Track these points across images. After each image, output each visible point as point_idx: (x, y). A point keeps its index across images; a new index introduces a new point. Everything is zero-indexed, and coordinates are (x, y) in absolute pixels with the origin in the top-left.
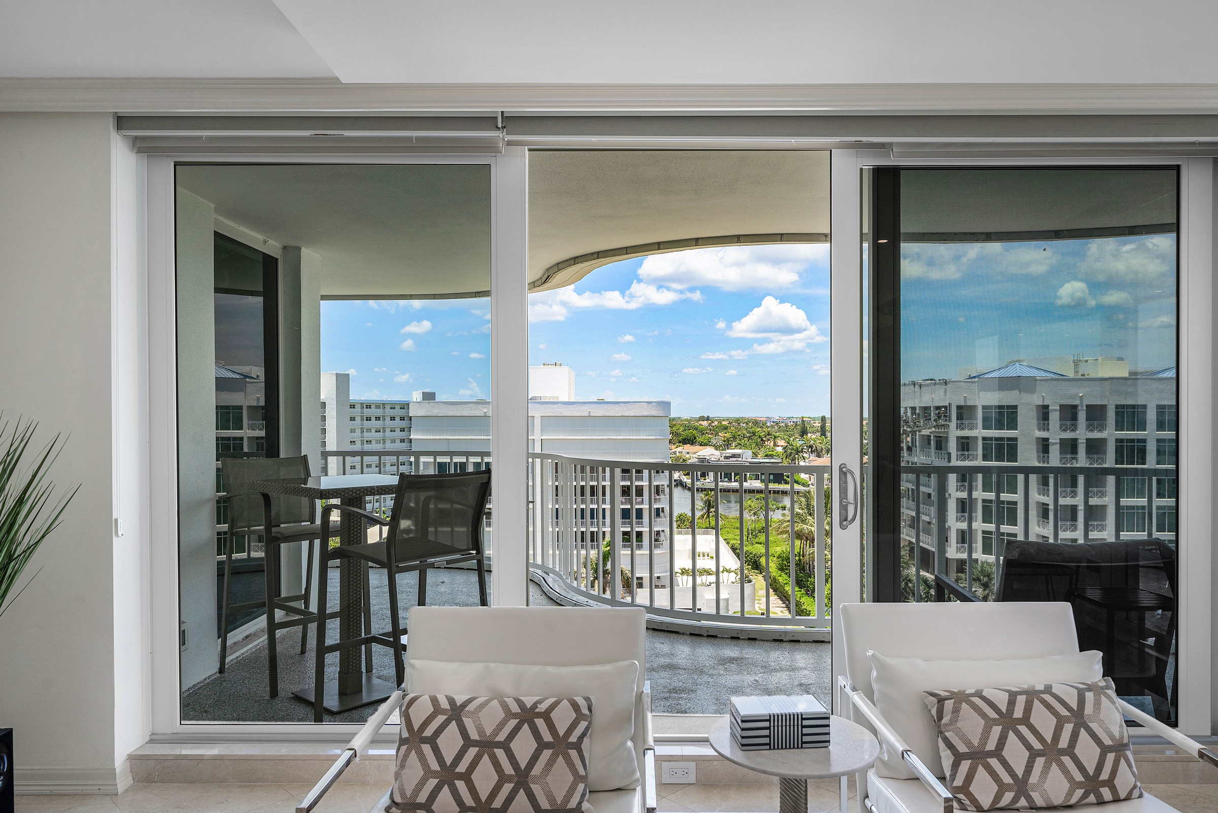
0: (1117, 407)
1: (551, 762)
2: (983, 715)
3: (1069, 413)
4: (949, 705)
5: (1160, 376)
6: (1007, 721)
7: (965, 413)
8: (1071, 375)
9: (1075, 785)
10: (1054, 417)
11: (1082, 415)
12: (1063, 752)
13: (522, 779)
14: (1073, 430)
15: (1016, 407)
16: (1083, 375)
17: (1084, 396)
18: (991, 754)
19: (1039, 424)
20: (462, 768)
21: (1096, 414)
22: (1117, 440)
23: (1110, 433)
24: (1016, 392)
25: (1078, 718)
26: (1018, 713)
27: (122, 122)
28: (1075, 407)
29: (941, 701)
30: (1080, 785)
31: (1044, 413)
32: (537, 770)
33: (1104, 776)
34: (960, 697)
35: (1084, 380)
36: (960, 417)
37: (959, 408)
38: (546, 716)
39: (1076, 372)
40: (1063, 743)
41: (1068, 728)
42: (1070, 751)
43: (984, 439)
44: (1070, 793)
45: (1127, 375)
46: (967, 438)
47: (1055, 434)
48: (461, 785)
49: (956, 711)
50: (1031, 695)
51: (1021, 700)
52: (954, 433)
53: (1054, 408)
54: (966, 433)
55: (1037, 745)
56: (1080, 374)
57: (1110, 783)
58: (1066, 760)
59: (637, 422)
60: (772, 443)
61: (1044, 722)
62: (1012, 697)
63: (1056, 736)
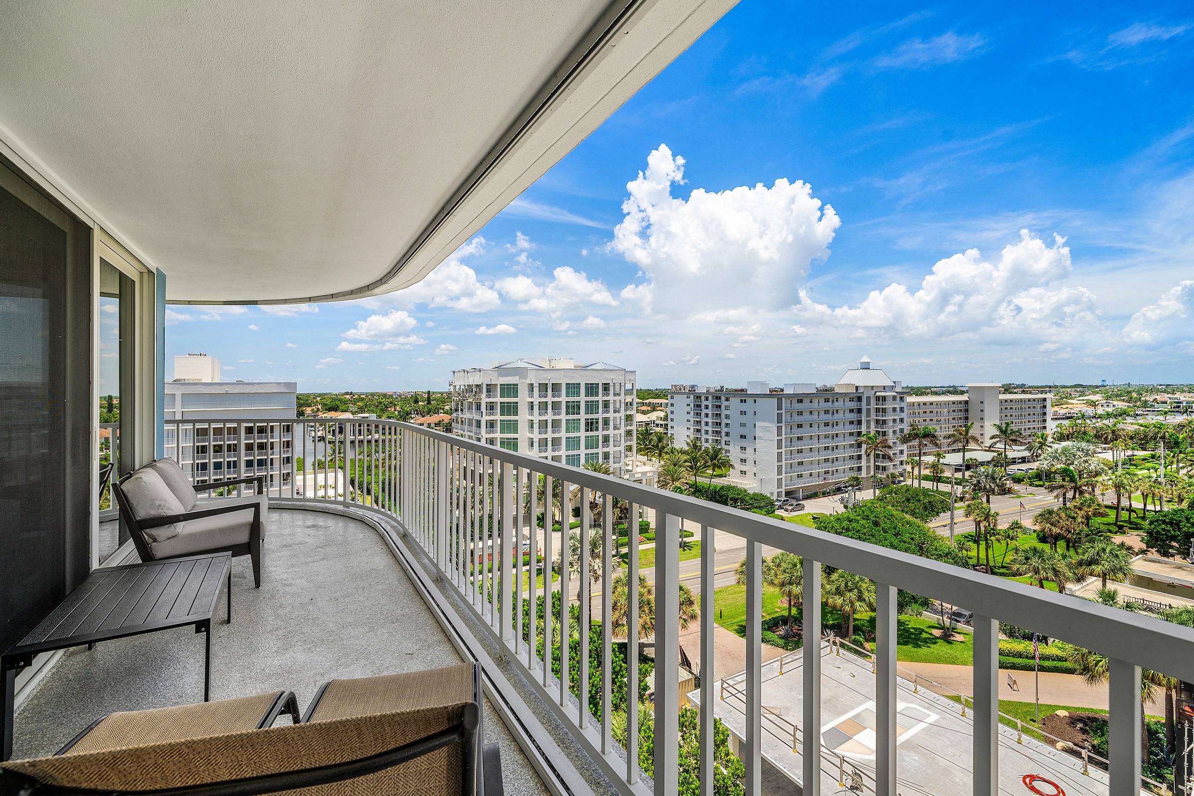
0: (567, 384)
3: (543, 387)
5: (590, 368)
7: (490, 388)
8: (547, 367)
10: (536, 390)
11: (549, 389)
14: (545, 397)
16: (553, 367)
17: (550, 378)
19: (529, 394)
21: (556, 387)
22: (567, 402)
23: (563, 399)
24: (518, 377)
28: (547, 384)
35: (553, 370)
36: (488, 391)
37: (487, 385)
39: (549, 366)
43: (501, 403)
45: (573, 368)
46: (493, 403)
47: (536, 400)
52: (484, 399)
53: (536, 385)
54: (491, 400)
56: (551, 366)
59: (268, 396)
60: (393, 409)
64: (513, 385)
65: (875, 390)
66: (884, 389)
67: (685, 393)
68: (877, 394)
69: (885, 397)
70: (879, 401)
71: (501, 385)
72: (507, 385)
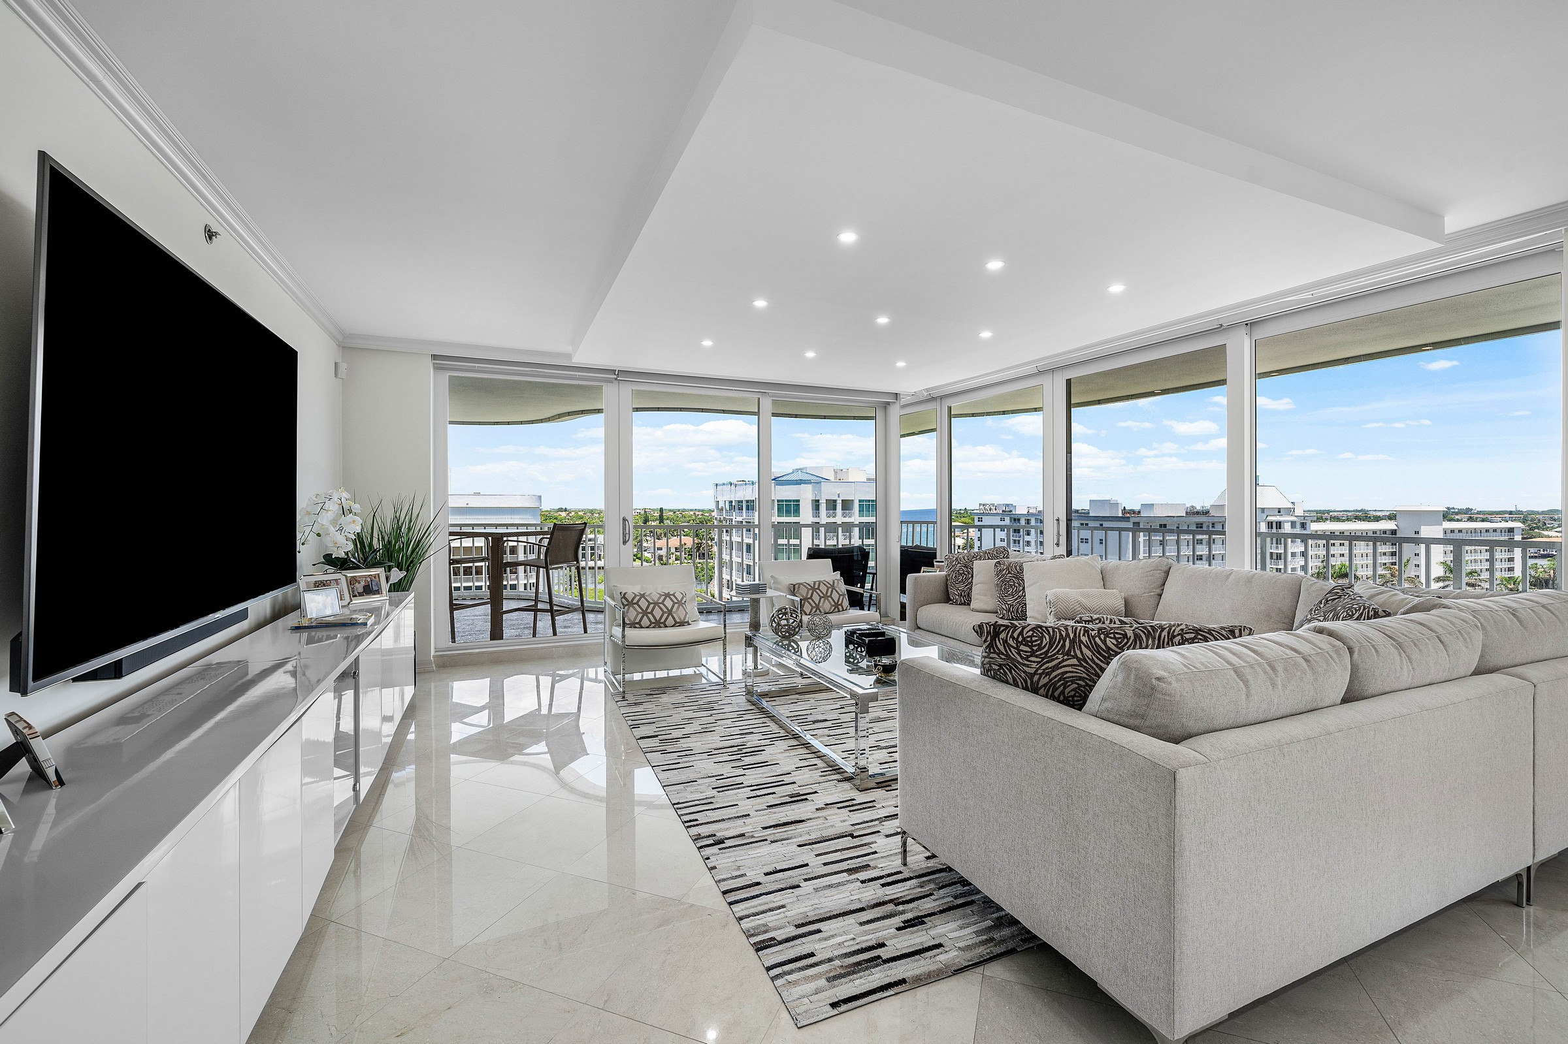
0: (860, 501)
1: (678, 608)
2: (807, 588)
3: (832, 505)
4: (797, 586)
6: (813, 589)
8: (833, 480)
9: (832, 606)
11: (839, 506)
12: (829, 597)
13: (670, 612)
14: (834, 517)
15: (798, 501)
16: (840, 480)
17: (840, 493)
18: (809, 598)
19: (813, 513)
20: (649, 610)
21: (847, 505)
23: (856, 519)
25: (833, 587)
26: (816, 587)
27: (434, 357)
28: (835, 501)
29: (794, 585)
30: (833, 606)
31: (816, 504)
32: (674, 610)
33: (840, 603)
34: (800, 584)
35: (841, 483)
38: (673, 595)
39: (836, 478)
40: (829, 594)
41: (830, 590)
42: (831, 596)
44: (831, 608)
47: (823, 519)
48: (650, 615)
49: (799, 587)
50: (820, 582)
51: (817, 584)
53: (823, 501)
55: (822, 595)
56: (838, 478)
57: (841, 605)
58: (829, 599)
61: (823, 588)
62: (815, 583)
63: (827, 593)
64: (794, 501)
65: (1266, 513)
66: (1279, 512)
67: (997, 514)
68: (1268, 518)
69: (1280, 522)
70: (1272, 528)
71: (778, 501)
72: (786, 501)
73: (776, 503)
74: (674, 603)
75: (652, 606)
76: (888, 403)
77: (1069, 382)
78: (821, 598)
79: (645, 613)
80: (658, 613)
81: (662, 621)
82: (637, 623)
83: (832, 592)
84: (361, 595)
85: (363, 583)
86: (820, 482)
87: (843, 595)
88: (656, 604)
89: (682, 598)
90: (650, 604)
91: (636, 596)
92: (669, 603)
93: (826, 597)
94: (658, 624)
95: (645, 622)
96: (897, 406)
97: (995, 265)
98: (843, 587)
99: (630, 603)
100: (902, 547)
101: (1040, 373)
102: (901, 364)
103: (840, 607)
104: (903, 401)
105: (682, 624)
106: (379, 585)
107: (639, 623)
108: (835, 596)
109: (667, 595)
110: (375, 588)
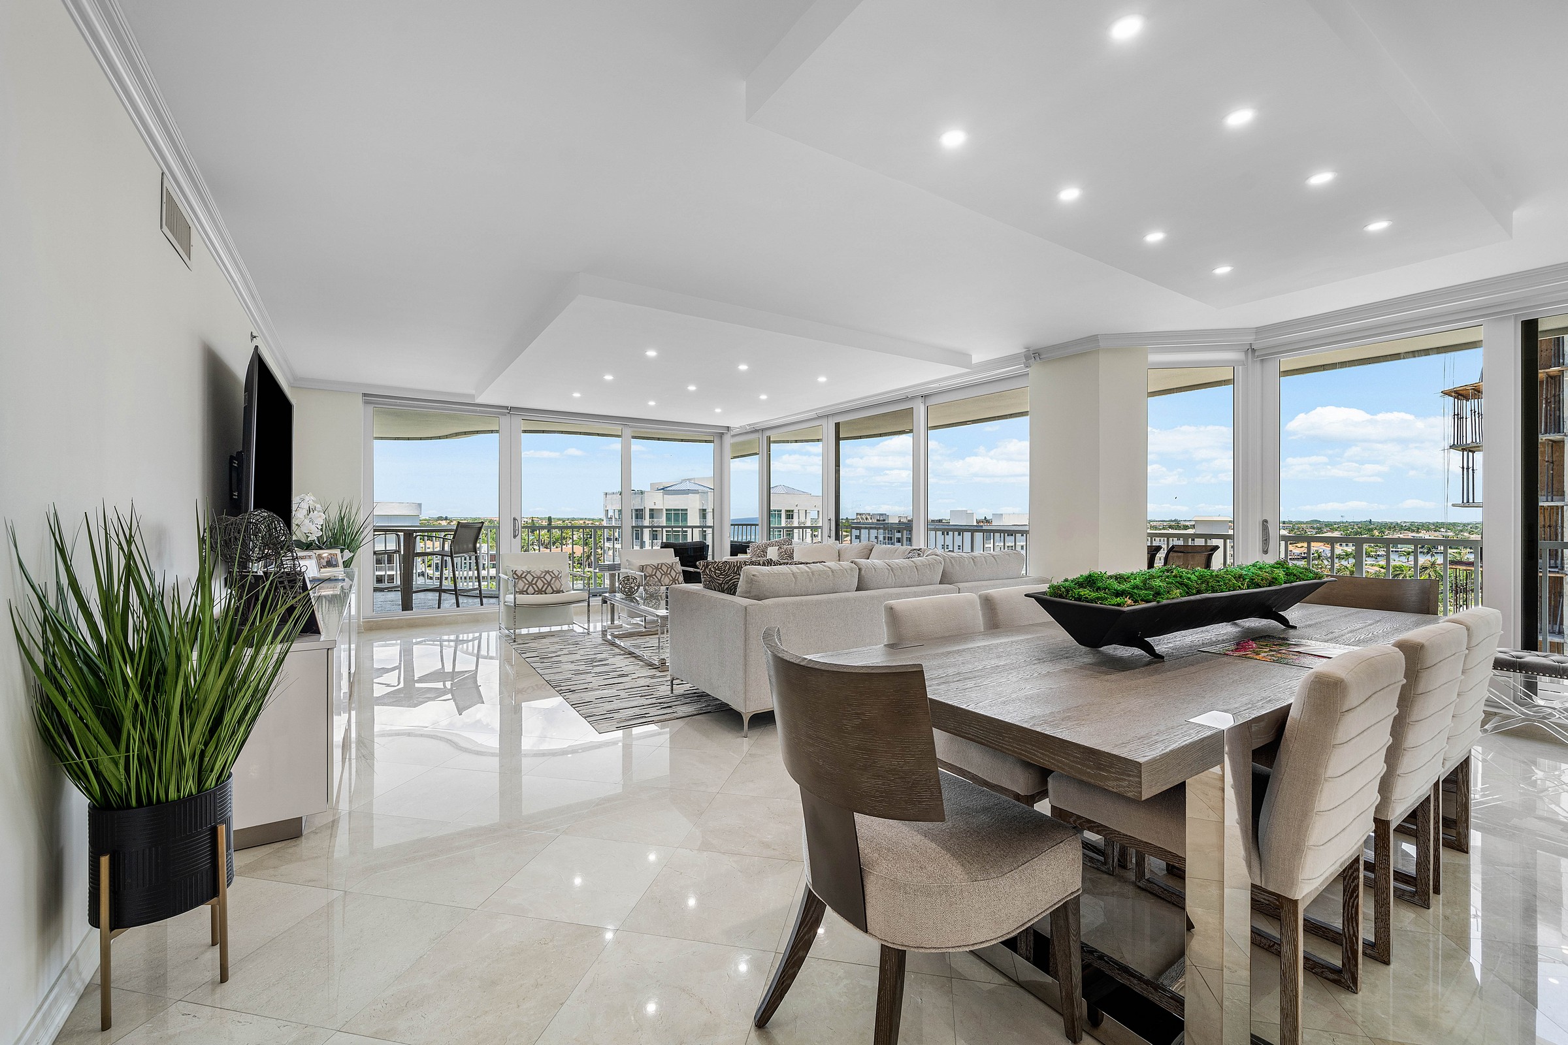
1: (556, 580)
2: (652, 568)
4: (645, 567)
6: (657, 568)
7: (654, 514)
13: (549, 584)
15: (687, 510)
18: (654, 575)
20: (534, 582)
24: (687, 501)
25: (672, 567)
26: (660, 567)
27: (365, 395)
29: (643, 566)
31: (704, 514)
32: (552, 582)
33: (676, 578)
34: (647, 565)
36: (651, 517)
37: (651, 510)
38: (552, 572)
40: (668, 572)
41: (670, 569)
42: (670, 574)
48: (534, 586)
49: (646, 568)
50: (662, 564)
51: (660, 565)
55: (663, 573)
57: (676, 580)
58: (669, 576)
61: (665, 569)
62: (658, 564)
63: (667, 571)
64: (682, 510)
71: (667, 510)
72: (675, 510)
73: (665, 512)
74: (553, 578)
75: (536, 579)
76: (723, 433)
77: (837, 425)
78: (662, 575)
79: (531, 584)
80: (540, 584)
81: (543, 590)
82: (524, 591)
83: (671, 571)
84: (325, 567)
85: (326, 560)
86: (707, 492)
87: (680, 573)
88: (539, 578)
89: (559, 574)
90: (534, 578)
91: (524, 572)
92: (548, 578)
93: (666, 574)
94: (540, 592)
95: (531, 590)
96: (729, 435)
97: (743, 367)
98: (680, 568)
99: (520, 578)
100: (731, 542)
101: (819, 417)
102: (718, 410)
103: (676, 582)
104: (732, 433)
105: (558, 592)
106: (337, 560)
107: (526, 591)
108: (673, 574)
109: (548, 572)
110: (334, 563)
